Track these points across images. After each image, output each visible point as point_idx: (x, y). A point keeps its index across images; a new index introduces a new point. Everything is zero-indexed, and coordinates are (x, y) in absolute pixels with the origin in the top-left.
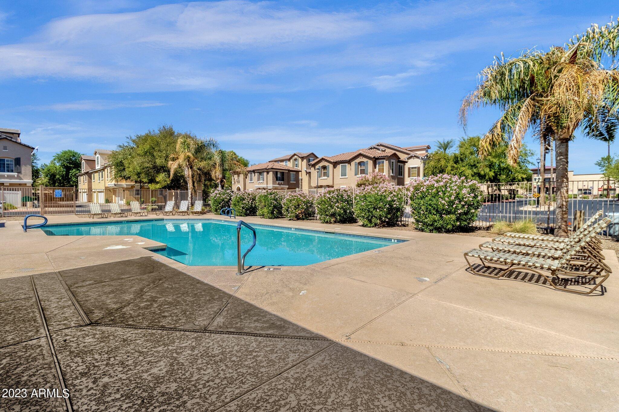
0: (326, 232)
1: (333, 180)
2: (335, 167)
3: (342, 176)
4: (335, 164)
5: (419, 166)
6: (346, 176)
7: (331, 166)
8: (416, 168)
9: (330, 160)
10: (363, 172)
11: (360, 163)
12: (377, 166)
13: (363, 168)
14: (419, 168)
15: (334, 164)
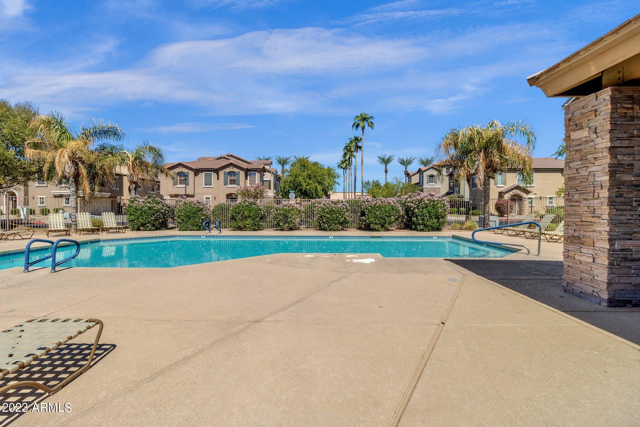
0: (372, 237)
1: (194, 188)
2: (196, 174)
3: (205, 185)
4: (197, 172)
5: (270, 180)
6: (211, 185)
7: (191, 174)
8: (267, 181)
9: (190, 166)
10: (233, 182)
11: (230, 173)
12: (248, 177)
13: (233, 178)
14: (270, 181)
15: (195, 171)
